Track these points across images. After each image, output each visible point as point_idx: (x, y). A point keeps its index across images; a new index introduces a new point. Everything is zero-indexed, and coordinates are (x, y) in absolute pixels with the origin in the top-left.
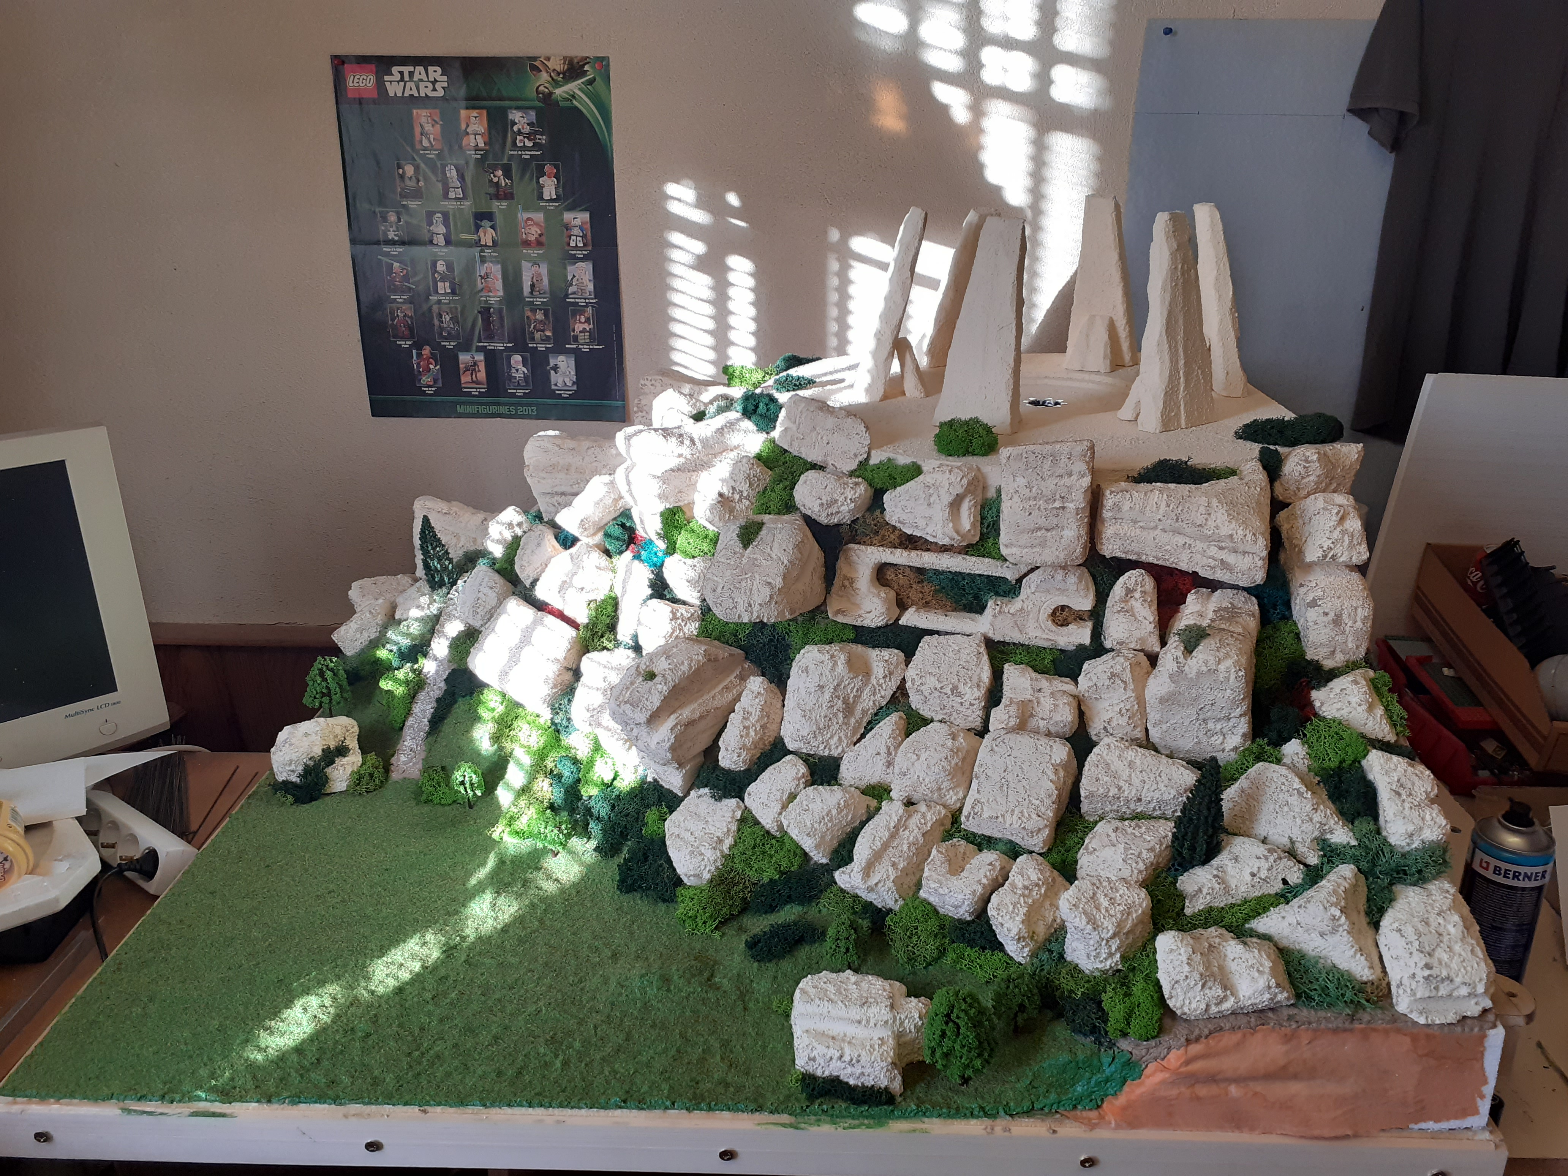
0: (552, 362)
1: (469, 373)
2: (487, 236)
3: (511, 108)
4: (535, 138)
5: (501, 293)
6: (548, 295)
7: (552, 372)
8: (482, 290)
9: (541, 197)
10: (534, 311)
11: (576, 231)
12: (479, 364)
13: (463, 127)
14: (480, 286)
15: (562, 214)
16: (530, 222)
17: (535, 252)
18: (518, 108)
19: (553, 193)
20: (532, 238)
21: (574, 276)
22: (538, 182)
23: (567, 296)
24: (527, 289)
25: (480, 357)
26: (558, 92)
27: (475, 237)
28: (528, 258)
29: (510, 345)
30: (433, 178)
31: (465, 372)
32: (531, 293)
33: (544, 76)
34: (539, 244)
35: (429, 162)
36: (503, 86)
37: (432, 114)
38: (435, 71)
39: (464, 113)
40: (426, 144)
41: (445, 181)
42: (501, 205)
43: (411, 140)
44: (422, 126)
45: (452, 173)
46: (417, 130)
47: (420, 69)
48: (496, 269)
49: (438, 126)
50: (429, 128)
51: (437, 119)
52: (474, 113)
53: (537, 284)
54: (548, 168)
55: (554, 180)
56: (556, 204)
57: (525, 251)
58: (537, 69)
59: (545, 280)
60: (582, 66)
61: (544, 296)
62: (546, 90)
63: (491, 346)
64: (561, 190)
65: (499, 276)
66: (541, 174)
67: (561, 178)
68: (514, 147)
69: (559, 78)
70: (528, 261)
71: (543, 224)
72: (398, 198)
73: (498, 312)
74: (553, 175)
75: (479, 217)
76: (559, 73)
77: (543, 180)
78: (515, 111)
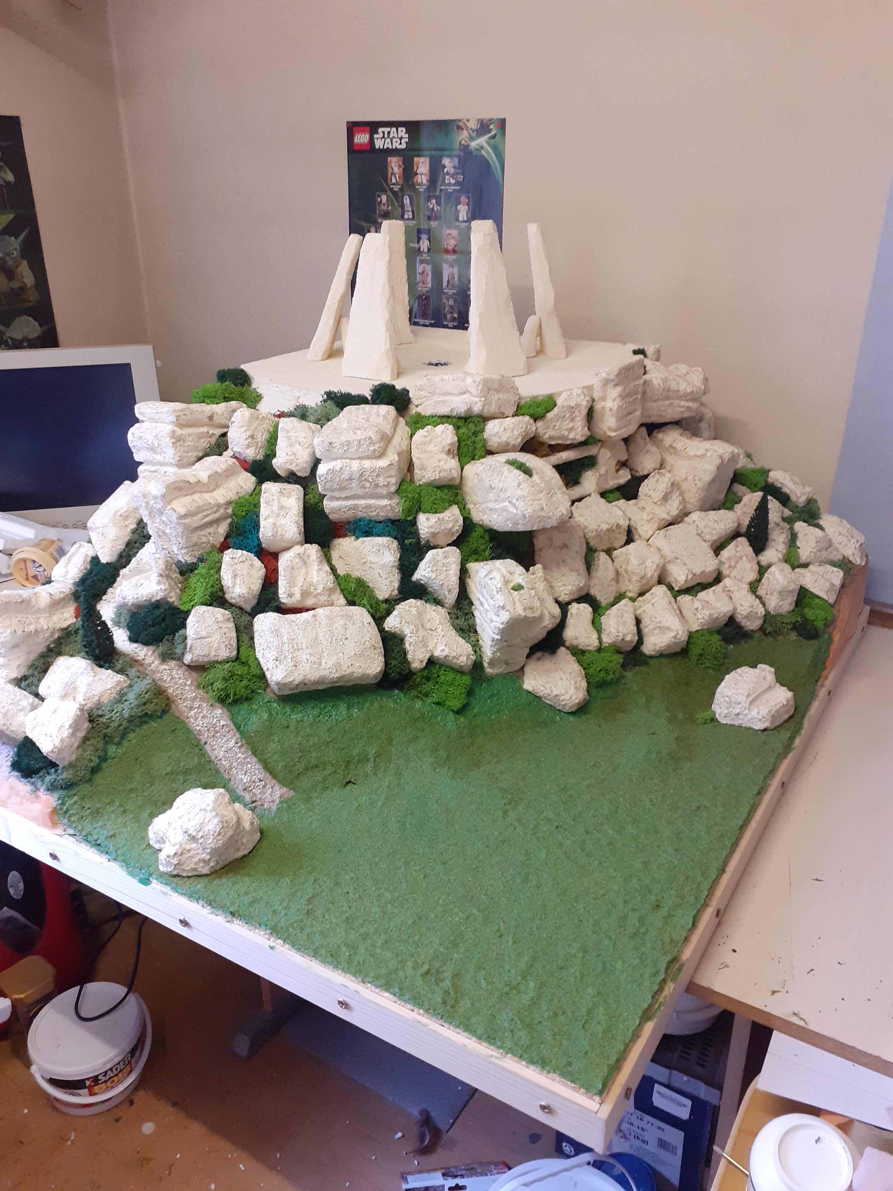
2: (424, 245)
3: (443, 156)
5: (429, 285)
6: (457, 288)
8: (419, 283)
9: (457, 219)
10: (448, 299)
13: (415, 169)
14: (419, 280)
16: (450, 237)
17: (451, 257)
18: (447, 156)
19: (465, 216)
20: (451, 248)
22: (456, 208)
24: (445, 283)
26: (473, 144)
27: (417, 246)
28: (447, 261)
30: (396, 203)
32: (448, 286)
33: (465, 132)
34: (454, 252)
35: (395, 193)
36: (440, 141)
37: (398, 161)
38: (402, 131)
39: (416, 159)
40: (394, 181)
41: (402, 206)
42: (434, 224)
43: (386, 178)
44: (392, 169)
45: (407, 201)
46: (390, 171)
47: (394, 129)
48: (429, 268)
49: (402, 169)
50: (396, 170)
51: (401, 163)
52: (422, 159)
53: (451, 280)
54: (463, 199)
55: (466, 207)
56: (466, 224)
57: (446, 257)
58: (460, 128)
59: (456, 278)
60: (489, 125)
61: (455, 289)
62: (466, 143)
63: (422, 322)
64: (470, 214)
65: (430, 273)
66: (459, 202)
67: (471, 206)
68: (444, 183)
69: (474, 135)
70: (447, 263)
71: (457, 238)
72: (377, 217)
73: (427, 298)
74: (465, 203)
75: (420, 232)
76: (474, 131)
77: (459, 207)
78: (446, 158)
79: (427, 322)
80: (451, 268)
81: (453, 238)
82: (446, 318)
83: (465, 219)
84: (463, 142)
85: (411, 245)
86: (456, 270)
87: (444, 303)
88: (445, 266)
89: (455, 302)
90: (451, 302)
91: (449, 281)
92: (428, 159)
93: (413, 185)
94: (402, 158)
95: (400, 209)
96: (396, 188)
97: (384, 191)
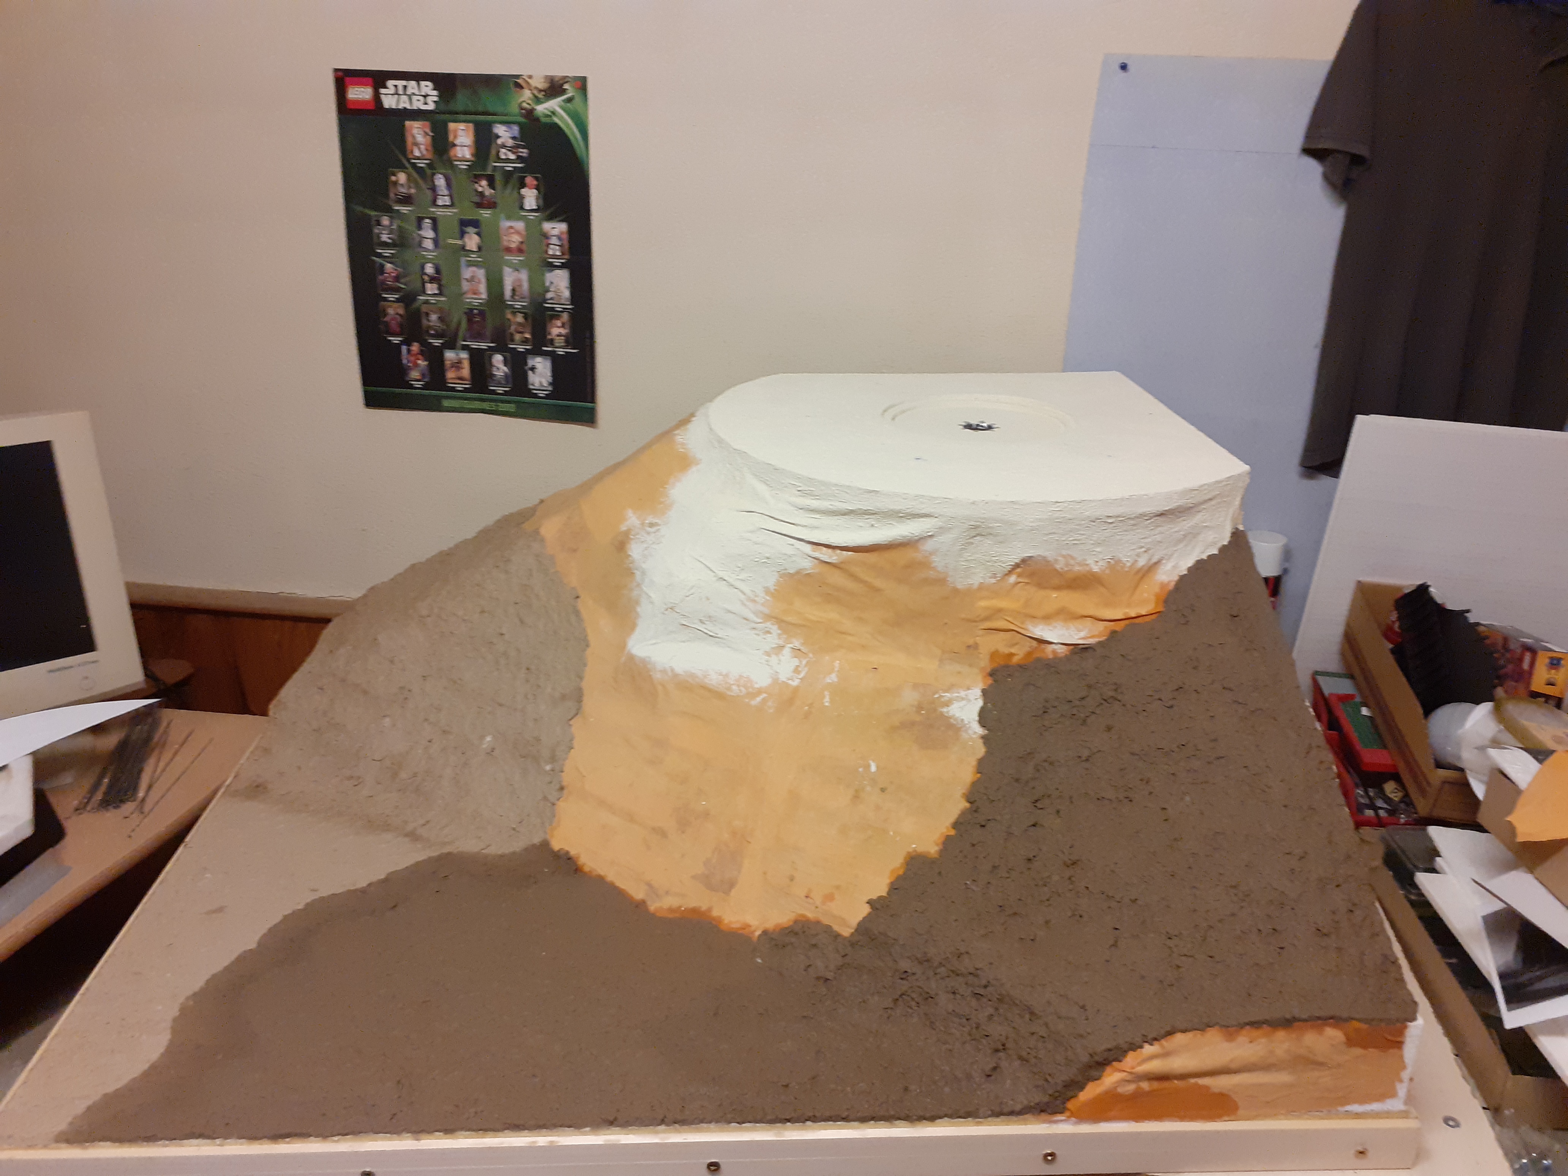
0: (530, 363)
1: (454, 369)
2: (472, 241)
3: (495, 122)
4: (518, 152)
5: (484, 296)
6: (527, 300)
7: (530, 373)
8: (466, 293)
9: (522, 208)
10: (514, 313)
11: (554, 240)
12: (463, 361)
13: (451, 138)
14: (465, 289)
16: (512, 231)
18: (501, 123)
19: (534, 204)
20: (513, 245)
21: (552, 283)
22: (519, 193)
23: (545, 301)
25: (464, 355)
27: (459, 242)
31: (451, 368)
32: (513, 297)
35: (420, 171)
36: (489, 101)
37: (424, 126)
38: (427, 87)
39: (452, 126)
40: (417, 154)
41: (433, 189)
42: (486, 213)
43: (402, 149)
44: (414, 137)
45: (440, 181)
46: (409, 140)
47: (413, 83)
48: (481, 273)
49: (429, 138)
50: (420, 138)
51: (428, 130)
52: (462, 126)
53: (517, 289)
54: (529, 180)
55: (535, 191)
56: (536, 214)
57: (507, 258)
58: (519, 86)
59: (525, 286)
60: (562, 85)
61: (524, 300)
62: (528, 106)
63: (474, 345)
64: (541, 202)
65: (483, 280)
66: (523, 185)
67: (542, 190)
68: (498, 159)
69: (540, 96)
70: (509, 267)
71: (524, 233)
72: (391, 203)
73: (482, 313)
74: (533, 186)
75: (465, 224)
76: (540, 91)
77: (524, 191)
78: (498, 125)
79: (483, 345)
80: (516, 273)
81: (518, 233)
82: (512, 340)
83: (535, 207)
84: (525, 105)
85: (451, 241)
86: (524, 276)
87: (509, 320)
88: (507, 270)
89: (526, 318)
90: (520, 318)
91: (514, 290)
92: (471, 125)
94: (428, 123)
96: (421, 164)
97: (402, 168)
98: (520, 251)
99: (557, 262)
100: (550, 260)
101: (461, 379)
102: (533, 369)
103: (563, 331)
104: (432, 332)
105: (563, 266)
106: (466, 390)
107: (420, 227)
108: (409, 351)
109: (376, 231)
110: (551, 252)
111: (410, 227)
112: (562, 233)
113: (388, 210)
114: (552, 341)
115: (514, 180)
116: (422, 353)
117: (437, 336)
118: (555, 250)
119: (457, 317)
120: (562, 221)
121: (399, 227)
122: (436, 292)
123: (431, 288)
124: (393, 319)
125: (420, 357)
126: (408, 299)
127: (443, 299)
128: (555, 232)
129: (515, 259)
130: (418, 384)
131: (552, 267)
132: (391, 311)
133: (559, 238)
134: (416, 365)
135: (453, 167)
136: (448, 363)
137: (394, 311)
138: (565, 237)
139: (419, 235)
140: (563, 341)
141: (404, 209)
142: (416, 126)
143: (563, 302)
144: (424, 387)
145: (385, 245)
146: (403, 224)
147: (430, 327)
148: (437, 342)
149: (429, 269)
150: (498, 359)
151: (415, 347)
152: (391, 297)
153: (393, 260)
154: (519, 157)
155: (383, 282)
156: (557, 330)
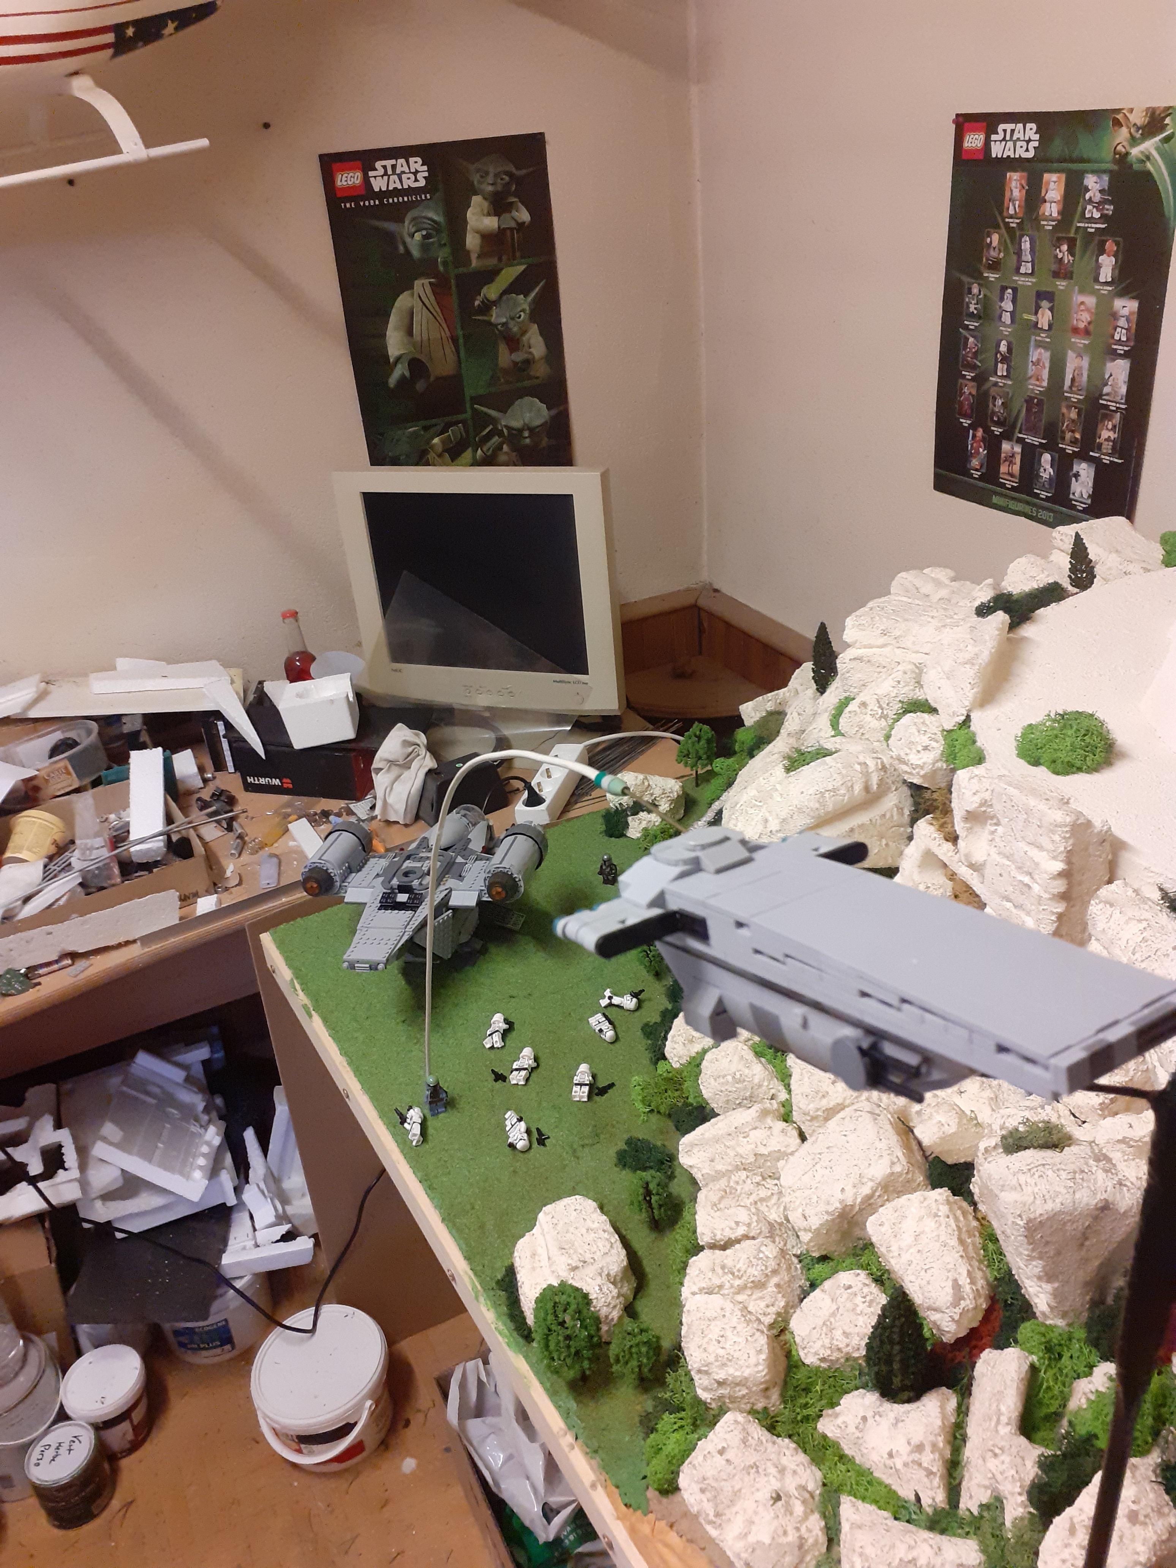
0: (1076, 468)
1: (1007, 463)
2: (1045, 318)
3: (1086, 171)
4: (1103, 208)
5: (1045, 384)
6: (1084, 393)
7: (1074, 479)
8: (1030, 378)
9: (1096, 280)
10: (1069, 407)
11: (1122, 322)
12: (1016, 456)
13: (1043, 192)
14: (1030, 373)
15: (1113, 302)
16: (1083, 307)
18: (1093, 172)
19: (1110, 275)
20: (1082, 325)
21: (1111, 375)
22: (1097, 260)
23: (1101, 396)
24: (1068, 383)
25: (1018, 449)
26: (1135, 152)
27: (1033, 318)
29: (1044, 441)
31: (1005, 461)
32: (1071, 387)
33: (1124, 131)
35: (1011, 231)
36: (1085, 146)
37: (1021, 177)
38: (1032, 128)
39: (1046, 176)
40: (1011, 211)
41: (1019, 253)
42: (1061, 284)
43: (1000, 205)
44: (1011, 191)
45: (1026, 245)
46: (1007, 194)
47: (1020, 126)
48: (1045, 356)
49: (1024, 192)
50: (1016, 193)
51: (1024, 182)
52: (1054, 177)
53: (1077, 379)
54: (1110, 245)
55: (1114, 259)
56: (1110, 289)
57: (1073, 340)
58: (1117, 123)
59: (1085, 378)
60: (1164, 118)
61: (1080, 393)
62: (1123, 150)
63: (1029, 439)
64: (1117, 272)
65: (1047, 365)
66: (1102, 251)
67: (1120, 257)
68: (1083, 218)
69: (1138, 135)
70: (1074, 351)
71: (1093, 311)
72: (982, 268)
73: (1040, 403)
74: (1112, 253)
75: (1041, 296)
76: (1138, 129)
77: (1101, 258)
78: (1090, 176)
79: (1036, 441)
80: (1079, 359)
81: (1088, 310)
82: (1063, 438)
83: (1110, 280)
84: (1119, 148)
85: (1026, 316)
86: (1085, 363)
87: (1063, 414)
88: (1071, 355)
89: (1079, 414)
90: (1073, 415)
91: (1073, 380)
92: (1063, 176)
93: (1037, 220)
94: (1025, 174)
95: (1015, 257)
96: (1013, 223)
97: (997, 227)
98: (1087, 332)
99: (1121, 349)
100: (1115, 347)
101: (1012, 475)
102: (1077, 475)
103: (1113, 435)
104: (995, 419)
105: (1126, 355)
106: (1013, 489)
107: (1002, 299)
108: (974, 436)
109: (967, 300)
110: (1117, 337)
111: (995, 298)
112: (1131, 313)
113: (977, 276)
114: (1100, 446)
115: (1093, 246)
116: (983, 439)
117: (999, 424)
118: (1120, 335)
119: (1019, 406)
120: (1133, 298)
121: (985, 295)
122: (1005, 374)
123: (1002, 369)
124: (967, 399)
125: (982, 444)
126: (980, 379)
127: (1010, 383)
128: (1125, 312)
129: (1081, 342)
130: (976, 474)
131: (1114, 355)
132: (966, 390)
133: (1128, 320)
134: (978, 453)
135: (1039, 227)
136: (1003, 455)
137: (969, 389)
138: (1134, 318)
139: (1000, 307)
140: (1110, 447)
141: (992, 276)
142: (1015, 178)
143: (1118, 399)
144: (980, 478)
145: (971, 316)
146: (989, 294)
147: (993, 413)
148: (997, 430)
149: (1003, 348)
150: (1047, 457)
151: (980, 433)
152: (969, 375)
153: (975, 333)
154: (1103, 216)
155: (964, 359)
156: (1107, 434)
